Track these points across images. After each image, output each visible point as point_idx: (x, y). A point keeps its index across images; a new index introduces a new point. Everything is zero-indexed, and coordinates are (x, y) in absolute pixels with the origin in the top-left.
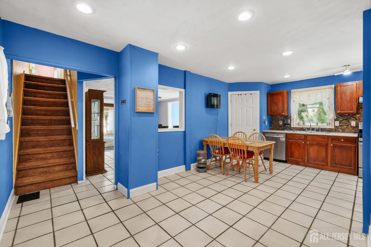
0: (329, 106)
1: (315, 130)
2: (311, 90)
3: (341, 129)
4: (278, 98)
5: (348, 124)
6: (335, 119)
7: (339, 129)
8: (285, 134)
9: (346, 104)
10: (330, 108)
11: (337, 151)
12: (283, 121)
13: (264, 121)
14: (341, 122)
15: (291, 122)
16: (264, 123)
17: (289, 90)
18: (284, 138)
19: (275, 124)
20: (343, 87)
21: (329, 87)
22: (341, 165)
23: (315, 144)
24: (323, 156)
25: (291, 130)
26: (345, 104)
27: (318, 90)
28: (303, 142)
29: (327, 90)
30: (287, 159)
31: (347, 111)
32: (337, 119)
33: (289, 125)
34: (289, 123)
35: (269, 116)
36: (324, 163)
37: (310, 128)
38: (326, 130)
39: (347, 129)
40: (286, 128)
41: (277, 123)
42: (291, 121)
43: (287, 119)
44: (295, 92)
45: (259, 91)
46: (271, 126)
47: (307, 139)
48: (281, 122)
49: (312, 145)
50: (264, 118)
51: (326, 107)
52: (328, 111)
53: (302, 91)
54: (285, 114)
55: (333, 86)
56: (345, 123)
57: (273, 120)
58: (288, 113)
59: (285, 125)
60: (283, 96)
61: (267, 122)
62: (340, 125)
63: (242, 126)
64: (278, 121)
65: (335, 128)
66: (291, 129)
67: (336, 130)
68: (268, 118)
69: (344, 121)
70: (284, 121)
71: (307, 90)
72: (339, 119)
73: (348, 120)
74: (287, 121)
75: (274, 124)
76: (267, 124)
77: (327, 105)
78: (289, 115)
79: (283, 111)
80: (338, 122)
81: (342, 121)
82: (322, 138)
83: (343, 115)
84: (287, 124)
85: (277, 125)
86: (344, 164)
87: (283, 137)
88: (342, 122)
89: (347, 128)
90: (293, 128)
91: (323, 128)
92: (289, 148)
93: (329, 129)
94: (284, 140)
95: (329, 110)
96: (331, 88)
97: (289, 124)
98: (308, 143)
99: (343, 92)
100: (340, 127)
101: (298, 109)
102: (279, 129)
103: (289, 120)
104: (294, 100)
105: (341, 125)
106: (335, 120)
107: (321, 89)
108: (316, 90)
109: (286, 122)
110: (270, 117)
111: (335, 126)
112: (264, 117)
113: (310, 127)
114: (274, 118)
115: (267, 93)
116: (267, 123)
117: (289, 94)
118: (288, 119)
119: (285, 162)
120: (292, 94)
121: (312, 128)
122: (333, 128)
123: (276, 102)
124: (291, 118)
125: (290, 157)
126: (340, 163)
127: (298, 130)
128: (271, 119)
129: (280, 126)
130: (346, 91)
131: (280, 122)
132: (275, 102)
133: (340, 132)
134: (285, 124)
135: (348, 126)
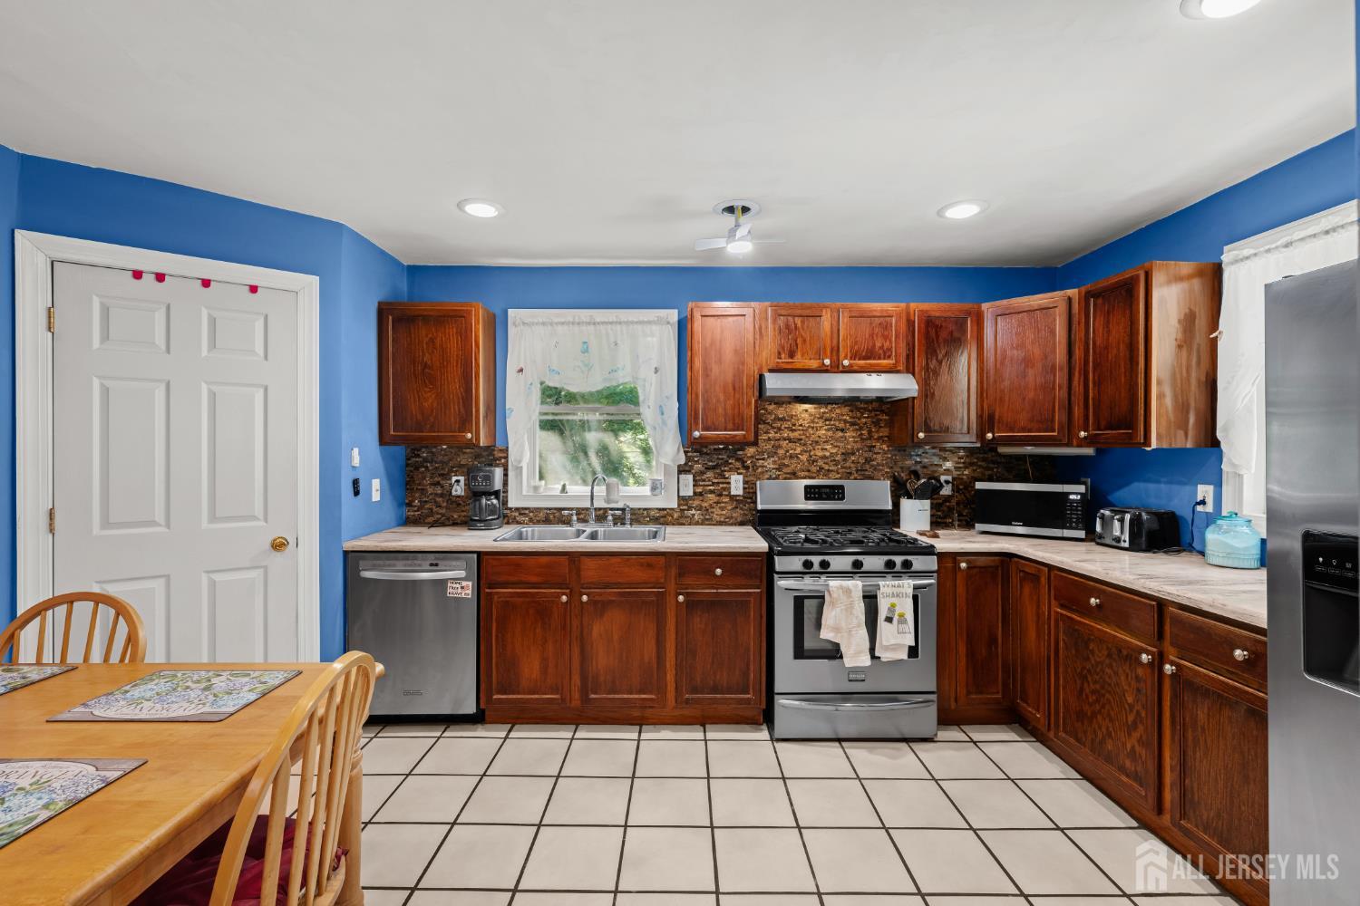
0: (661, 406)
1: (610, 518)
2: (594, 324)
3: (699, 508)
4: (438, 342)
5: (721, 486)
6: (679, 466)
7: (693, 512)
8: (475, 556)
9: (722, 398)
10: (662, 414)
11: (699, 622)
12: (470, 473)
13: (356, 483)
14: (698, 478)
15: (505, 483)
16: (356, 493)
17: (498, 311)
18: (470, 584)
19: (430, 490)
20: (712, 319)
21: (662, 315)
22: (715, 690)
23: (611, 602)
24: (646, 660)
25: (508, 523)
26: (718, 401)
27: (620, 323)
28: (564, 594)
29: (654, 327)
30: (482, 706)
31: (725, 430)
32: (686, 464)
33: (497, 498)
34: (498, 485)
35: (387, 447)
36: (651, 693)
37: (587, 509)
38: (648, 516)
39: (717, 511)
40: (483, 517)
41: (438, 483)
42: (506, 475)
43: (491, 465)
44: (524, 323)
45: (315, 280)
46: (409, 505)
47: (579, 576)
48: (458, 481)
49: (600, 607)
50: (356, 461)
51: (649, 407)
52: (655, 428)
53: (556, 320)
54: (478, 439)
55: (673, 315)
56: (713, 484)
57: (417, 468)
58: (492, 434)
59: (480, 500)
60: (465, 335)
61: (376, 483)
62: (695, 493)
63: (168, 526)
64: (447, 476)
65: (679, 505)
66: (507, 516)
67: (681, 517)
68: (384, 458)
69: (709, 474)
70: (475, 478)
71: (577, 320)
72: (692, 467)
73: (720, 469)
74: (489, 478)
75: (423, 491)
76: (376, 497)
77: (651, 403)
78: (499, 444)
79: (466, 420)
80: (690, 477)
81: (702, 473)
82: (642, 565)
83: (706, 447)
84: (488, 494)
85: (442, 495)
86: (725, 684)
87: (462, 574)
88: (704, 481)
89: (718, 503)
90: (517, 509)
91: (639, 509)
92: (497, 636)
93: (660, 509)
94: (470, 592)
95: (660, 421)
96: (668, 323)
97: (496, 494)
98: (585, 598)
99: (711, 345)
100: (696, 503)
101: (541, 414)
102: (448, 519)
103: (498, 472)
104: (522, 365)
105: (701, 494)
106: (682, 470)
107: (632, 323)
108: (611, 323)
109: (481, 485)
110: (399, 451)
111: (679, 496)
112: (356, 451)
113: (588, 505)
114: (425, 460)
115: (379, 303)
116: (376, 489)
117: (496, 326)
118: (493, 462)
119: (477, 719)
120: (512, 331)
121: (595, 509)
122: (675, 505)
123: (429, 363)
124: (506, 458)
125: (498, 693)
126: (712, 683)
127: (538, 522)
128: (407, 465)
129: (456, 502)
130: (720, 341)
131: (454, 479)
132: (426, 366)
133: (697, 523)
134: (476, 495)
135: (720, 495)
